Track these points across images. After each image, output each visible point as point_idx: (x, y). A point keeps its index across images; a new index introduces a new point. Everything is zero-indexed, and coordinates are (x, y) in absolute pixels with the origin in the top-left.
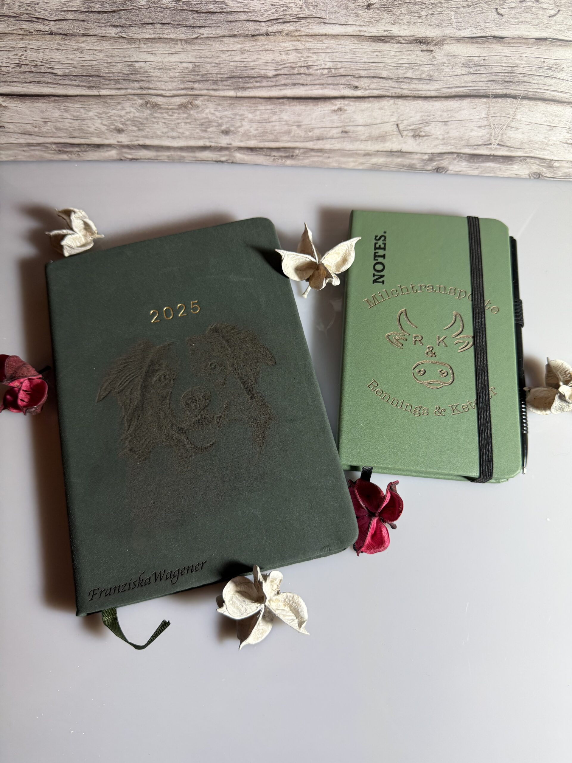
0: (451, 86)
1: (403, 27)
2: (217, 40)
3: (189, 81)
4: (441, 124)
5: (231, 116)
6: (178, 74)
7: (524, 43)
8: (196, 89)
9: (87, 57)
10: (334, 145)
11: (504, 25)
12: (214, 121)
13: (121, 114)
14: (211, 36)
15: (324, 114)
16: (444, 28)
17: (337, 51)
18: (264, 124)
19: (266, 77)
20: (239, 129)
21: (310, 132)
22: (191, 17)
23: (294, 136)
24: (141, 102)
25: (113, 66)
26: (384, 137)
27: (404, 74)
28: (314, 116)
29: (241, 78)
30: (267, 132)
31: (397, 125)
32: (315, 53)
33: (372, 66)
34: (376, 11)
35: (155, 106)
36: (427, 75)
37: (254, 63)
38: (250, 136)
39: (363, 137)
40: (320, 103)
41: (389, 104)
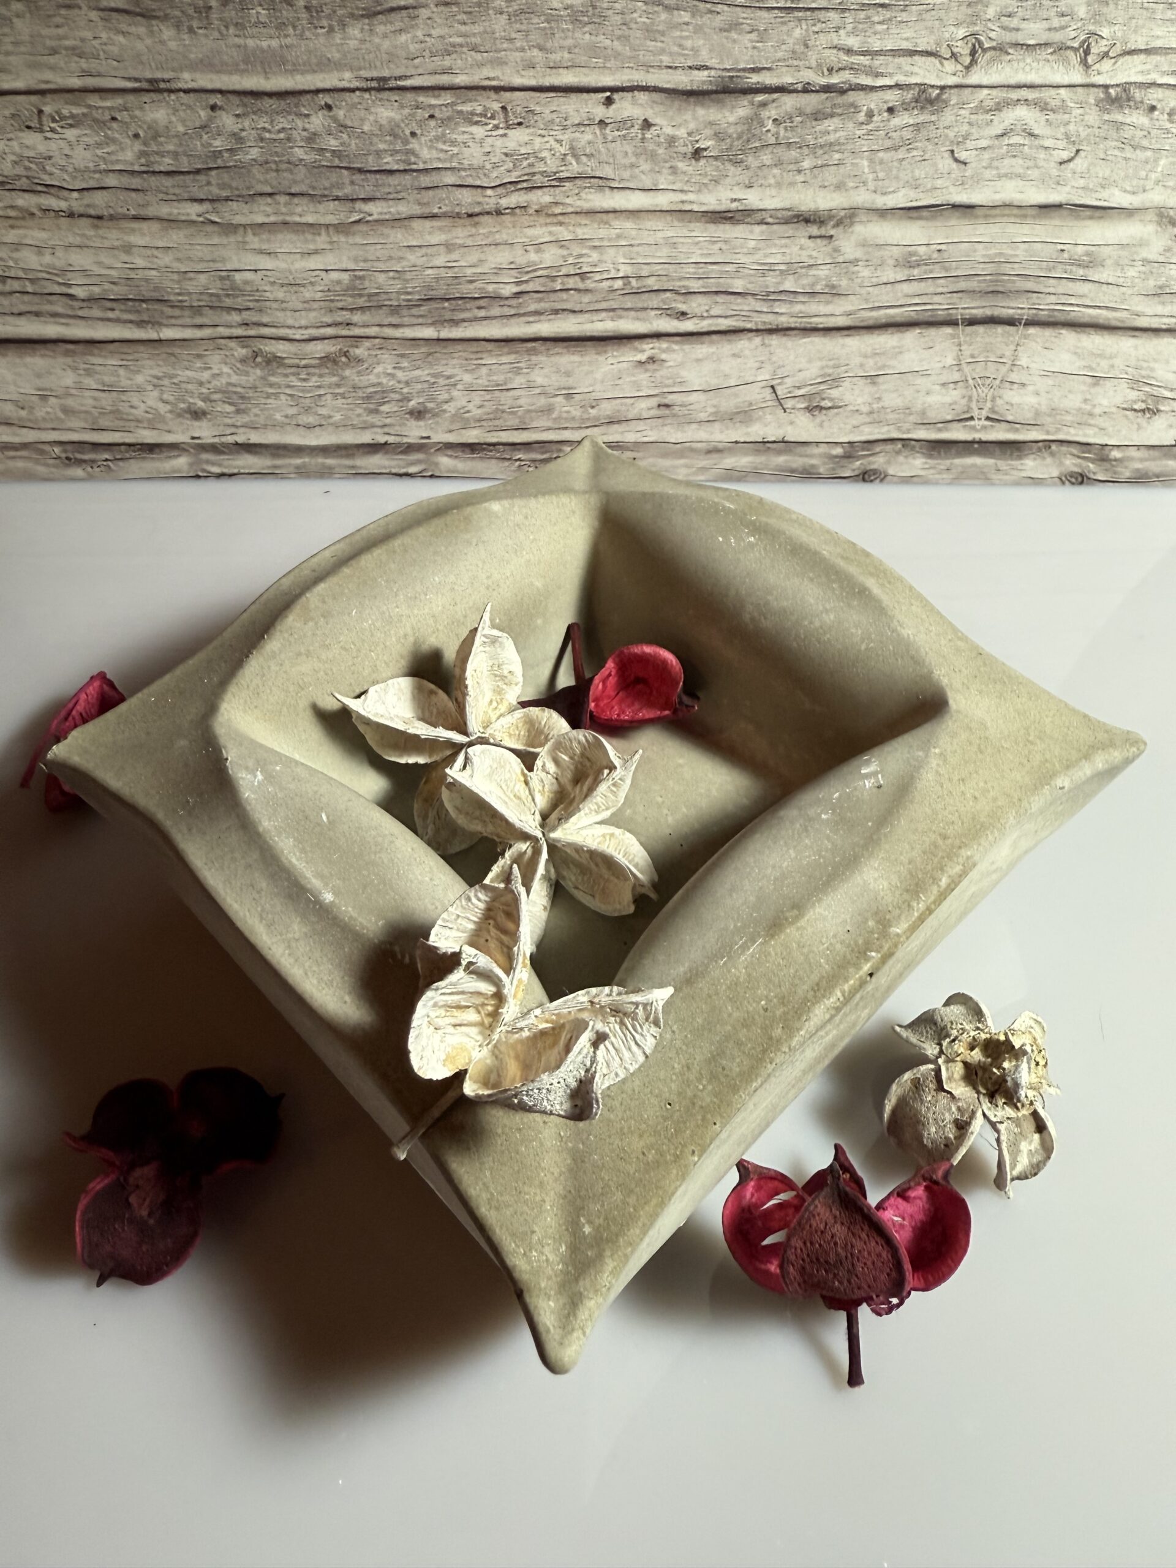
0: (877, 305)
1: (768, 192)
2: (397, 224)
3: (342, 309)
4: (861, 382)
5: (428, 378)
6: (320, 294)
7: (1015, 216)
8: (355, 325)
9: (140, 262)
10: (644, 433)
11: (970, 182)
12: (393, 391)
13: (203, 380)
14: (387, 217)
15: (620, 371)
16: (851, 192)
17: (638, 242)
18: (497, 394)
19: (497, 298)
20: (445, 407)
21: (593, 407)
22: (347, 181)
23: (559, 418)
24: (244, 351)
25: (191, 279)
26: (746, 412)
27: (778, 283)
28: (598, 376)
29: (448, 300)
30: (503, 412)
31: (772, 387)
32: (595, 247)
33: (713, 270)
34: (710, 160)
35: (273, 361)
36: (827, 286)
37: (474, 270)
38: (468, 419)
39: (703, 416)
40: (609, 348)
41: (753, 346)
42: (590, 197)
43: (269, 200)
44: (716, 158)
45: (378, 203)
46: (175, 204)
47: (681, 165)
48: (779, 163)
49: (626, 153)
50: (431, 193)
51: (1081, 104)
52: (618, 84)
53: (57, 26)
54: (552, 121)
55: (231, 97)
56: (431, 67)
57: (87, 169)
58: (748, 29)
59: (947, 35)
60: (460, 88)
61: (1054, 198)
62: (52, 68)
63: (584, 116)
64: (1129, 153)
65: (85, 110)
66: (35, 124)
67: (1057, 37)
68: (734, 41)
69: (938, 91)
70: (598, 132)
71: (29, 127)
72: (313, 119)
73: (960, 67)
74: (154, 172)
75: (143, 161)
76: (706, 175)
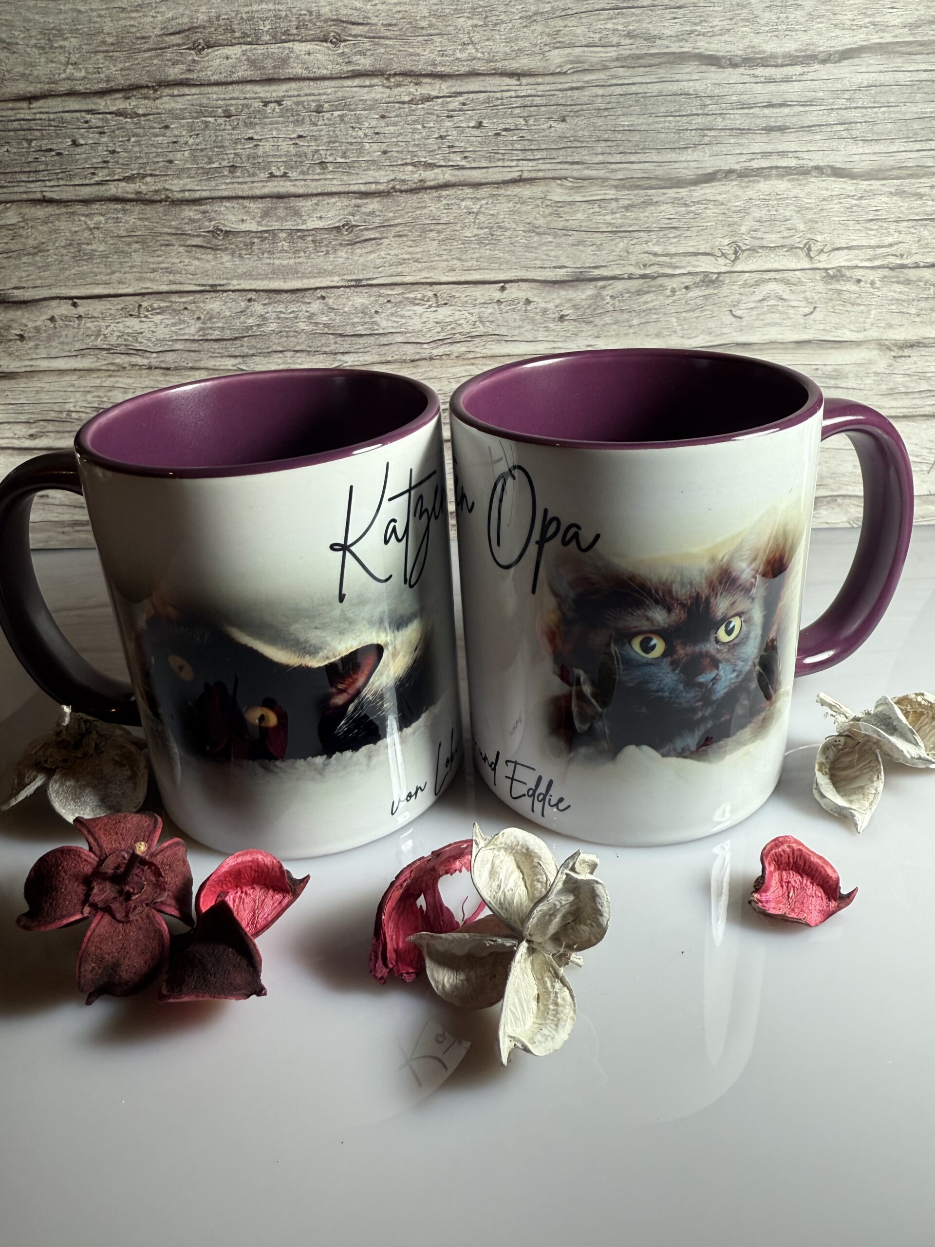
42: (492, 347)
43: (280, 355)
44: (574, 320)
45: (351, 355)
46: (219, 359)
47: (551, 325)
48: (616, 322)
49: (515, 320)
50: (387, 348)
51: (812, 280)
52: (508, 278)
53: (158, 256)
54: (466, 302)
55: (262, 294)
56: (390, 272)
57: (164, 339)
58: (590, 244)
59: (717, 243)
60: (407, 284)
61: (805, 337)
62: (152, 280)
63: (488, 298)
64: (849, 307)
65: (168, 304)
66: (136, 313)
67: (788, 242)
68: (581, 251)
69: (716, 276)
70: (496, 307)
71: (131, 315)
72: (312, 305)
73: (728, 261)
74: (207, 340)
75: (201, 333)
76: (568, 331)
